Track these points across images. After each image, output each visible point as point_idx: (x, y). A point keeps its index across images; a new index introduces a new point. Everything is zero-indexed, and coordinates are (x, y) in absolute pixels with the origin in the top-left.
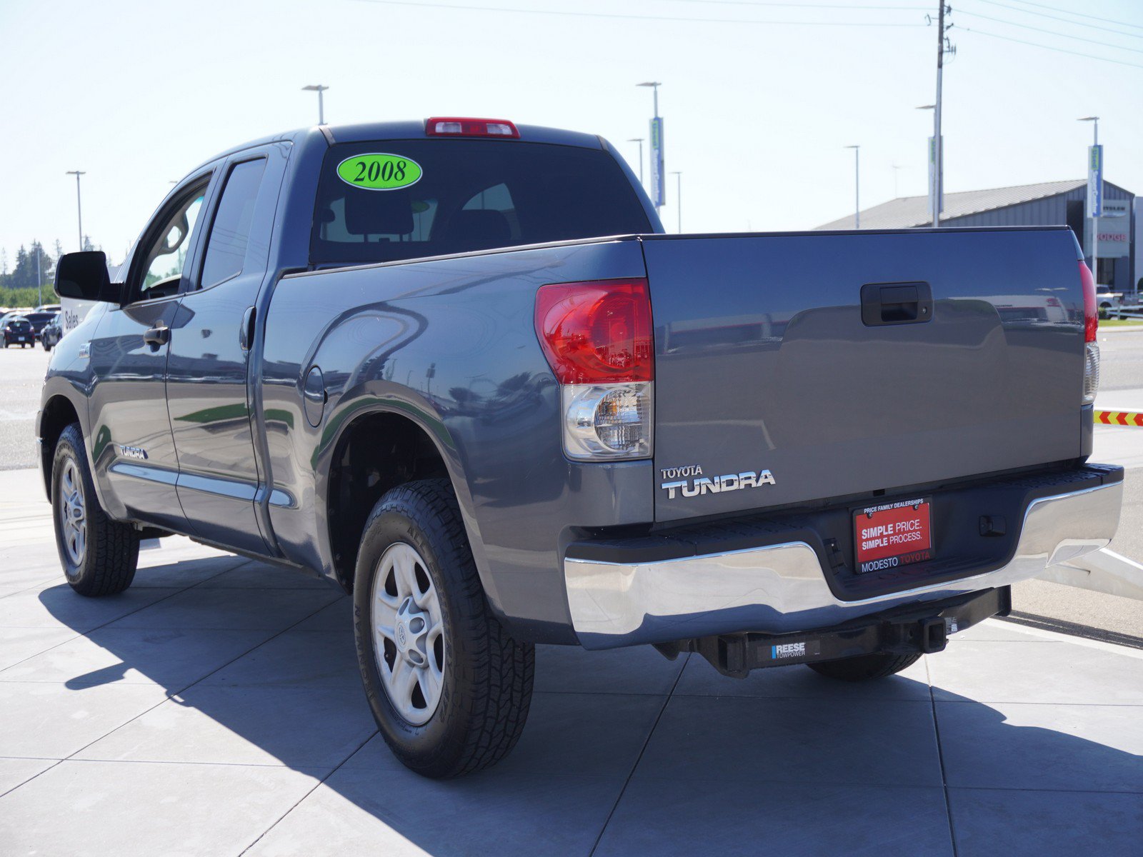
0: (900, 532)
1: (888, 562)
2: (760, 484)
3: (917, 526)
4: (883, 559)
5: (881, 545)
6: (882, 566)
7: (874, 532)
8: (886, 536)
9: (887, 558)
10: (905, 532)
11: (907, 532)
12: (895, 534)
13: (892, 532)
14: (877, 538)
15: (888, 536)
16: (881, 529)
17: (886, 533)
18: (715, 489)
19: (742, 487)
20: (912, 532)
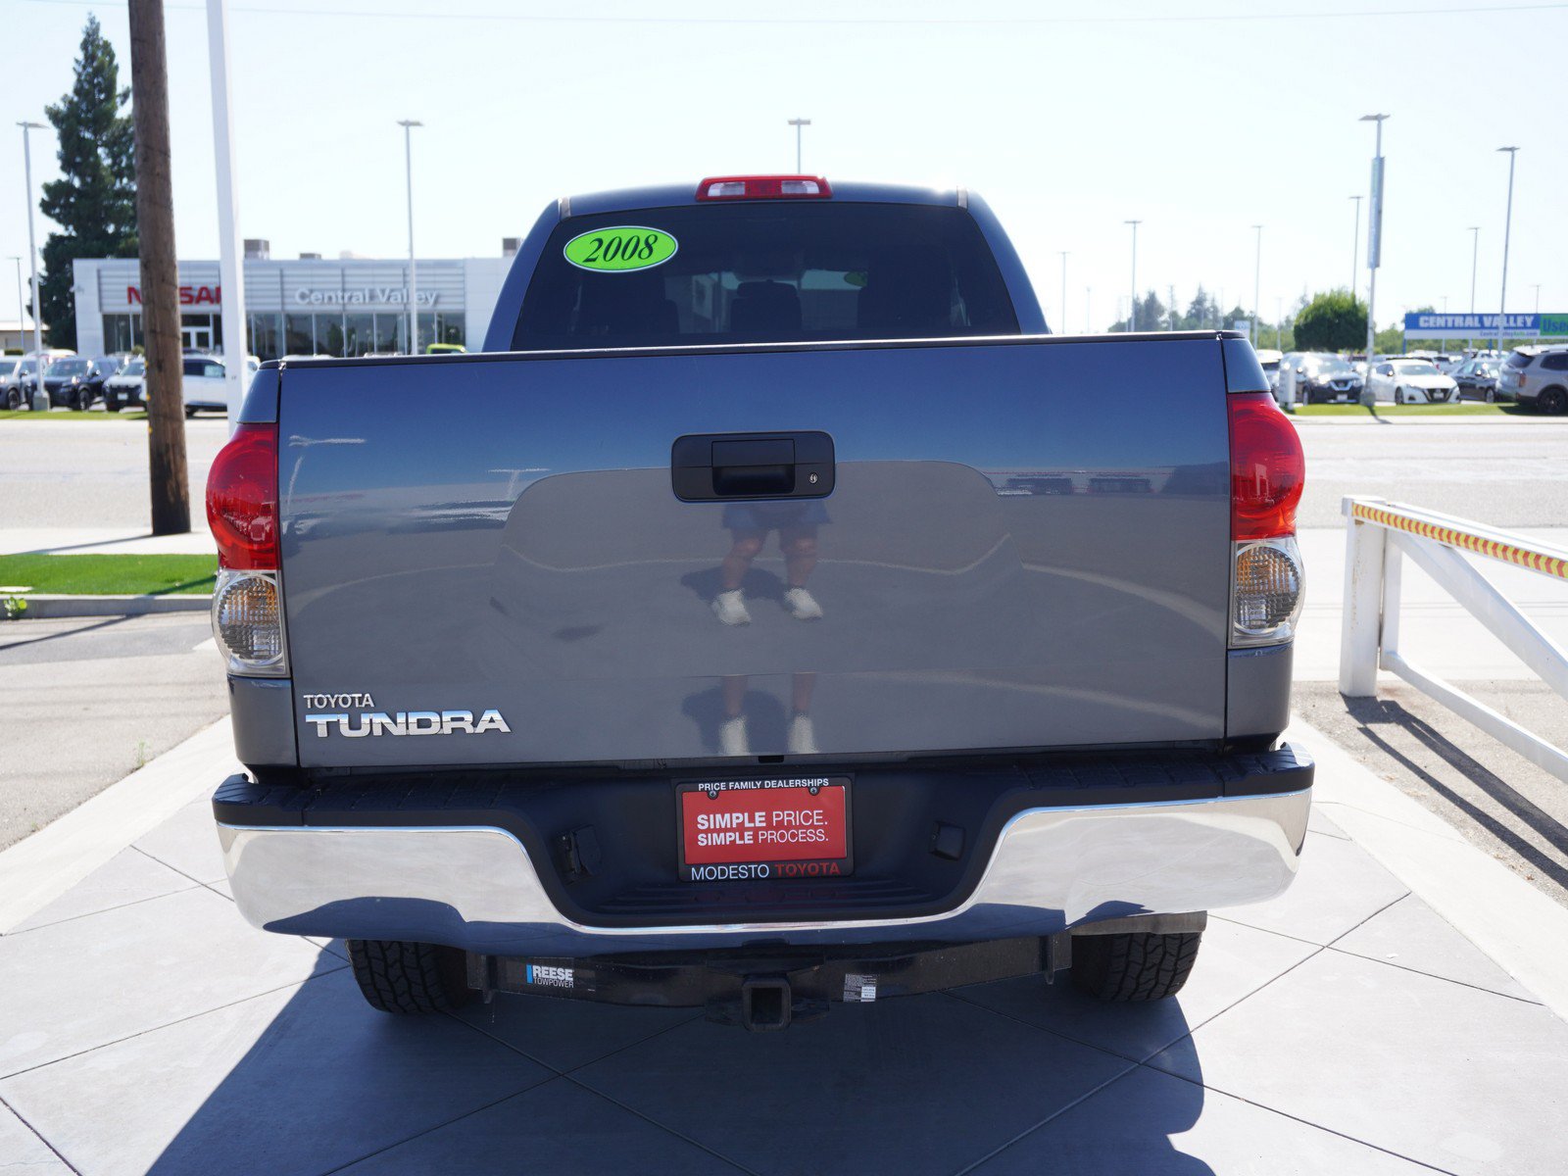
0: (780, 825)
1: (749, 870)
2: (480, 729)
3: (818, 820)
4: (739, 864)
5: (738, 842)
6: (733, 875)
7: (722, 820)
8: (749, 829)
9: (747, 863)
10: (789, 826)
11: (797, 828)
12: (769, 827)
13: (764, 825)
14: (732, 830)
15: (756, 830)
16: (738, 818)
17: (752, 825)
18: (398, 730)
19: (447, 730)
20: (807, 828)
